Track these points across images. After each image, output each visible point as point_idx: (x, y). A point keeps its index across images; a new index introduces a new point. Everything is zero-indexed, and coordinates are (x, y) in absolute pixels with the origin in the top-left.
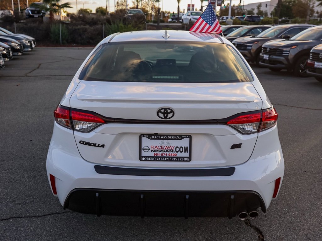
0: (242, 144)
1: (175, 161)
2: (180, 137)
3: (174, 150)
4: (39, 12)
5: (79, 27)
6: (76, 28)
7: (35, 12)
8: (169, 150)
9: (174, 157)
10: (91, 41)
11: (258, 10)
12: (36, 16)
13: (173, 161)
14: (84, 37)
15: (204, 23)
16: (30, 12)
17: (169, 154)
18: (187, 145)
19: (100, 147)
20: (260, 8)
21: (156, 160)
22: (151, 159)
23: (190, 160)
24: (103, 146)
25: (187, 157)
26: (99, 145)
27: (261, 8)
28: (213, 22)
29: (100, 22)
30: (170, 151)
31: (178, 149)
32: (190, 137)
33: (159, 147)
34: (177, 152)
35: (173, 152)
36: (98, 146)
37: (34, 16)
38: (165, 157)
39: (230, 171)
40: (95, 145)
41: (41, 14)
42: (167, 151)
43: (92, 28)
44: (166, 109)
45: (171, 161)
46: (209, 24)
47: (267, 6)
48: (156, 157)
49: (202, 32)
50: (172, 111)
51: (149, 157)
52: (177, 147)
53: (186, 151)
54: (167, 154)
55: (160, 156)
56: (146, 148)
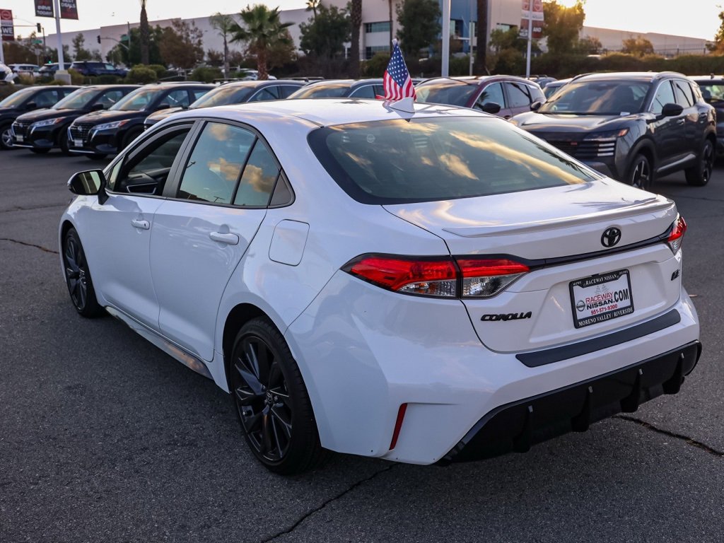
1: (619, 316)
2: (615, 275)
3: (614, 300)
8: (607, 301)
9: (615, 311)
11: (75, 49)
13: (616, 317)
17: (609, 307)
18: (626, 287)
19: (525, 317)
20: (80, 43)
21: (597, 322)
22: (596, 319)
23: (633, 310)
24: (529, 315)
26: (522, 314)
27: (82, 45)
30: (609, 301)
31: (617, 296)
32: (628, 272)
34: (617, 301)
35: (612, 302)
36: (521, 317)
38: (605, 314)
40: (514, 317)
42: (605, 303)
44: (611, 229)
45: (614, 317)
47: (101, 40)
48: (596, 316)
51: (587, 318)
52: (616, 293)
53: (626, 297)
54: (606, 308)
55: (599, 313)
56: (581, 304)
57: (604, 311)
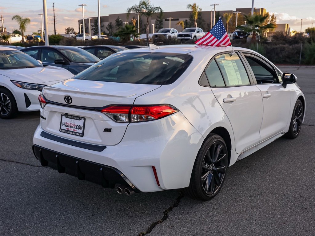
0: (111, 129)
1: (75, 135)
2: (79, 118)
4: (244, 34)
5: (278, 46)
6: (275, 47)
7: (241, 33)
9: (75, 132)
10: (288, 60)
12: (241, 37)
14: (281, 56)
15: (213, 37)
16: (237, 33)
18: (82, 125)
21: (66, 133)
22: (66, 132)
23: (82, 136)
24: (45, 119)
25: (81, 133)
28: (221, 36)
29: (301, 40)
31: (77, 127)
32: (85, 119)
33: (70, 124)
34: (77, 129)
35: (75, 128)
37: (239, 37)
38: (70, 131)
39: (101, 148)
41: (247, 35)
42: (73, 127)
43: (291, 47)
44: (68, 96)
45: (73, 134)
46: (217, 38)
48: (67, 130)
49: (214, 45)
50: (71, 99)
51: (63, 130)
52: (77, 125)
53: (81, 129)
54: (72, 129)
55: (69, 130)
56: (64, 123)
57: (71, 130)
